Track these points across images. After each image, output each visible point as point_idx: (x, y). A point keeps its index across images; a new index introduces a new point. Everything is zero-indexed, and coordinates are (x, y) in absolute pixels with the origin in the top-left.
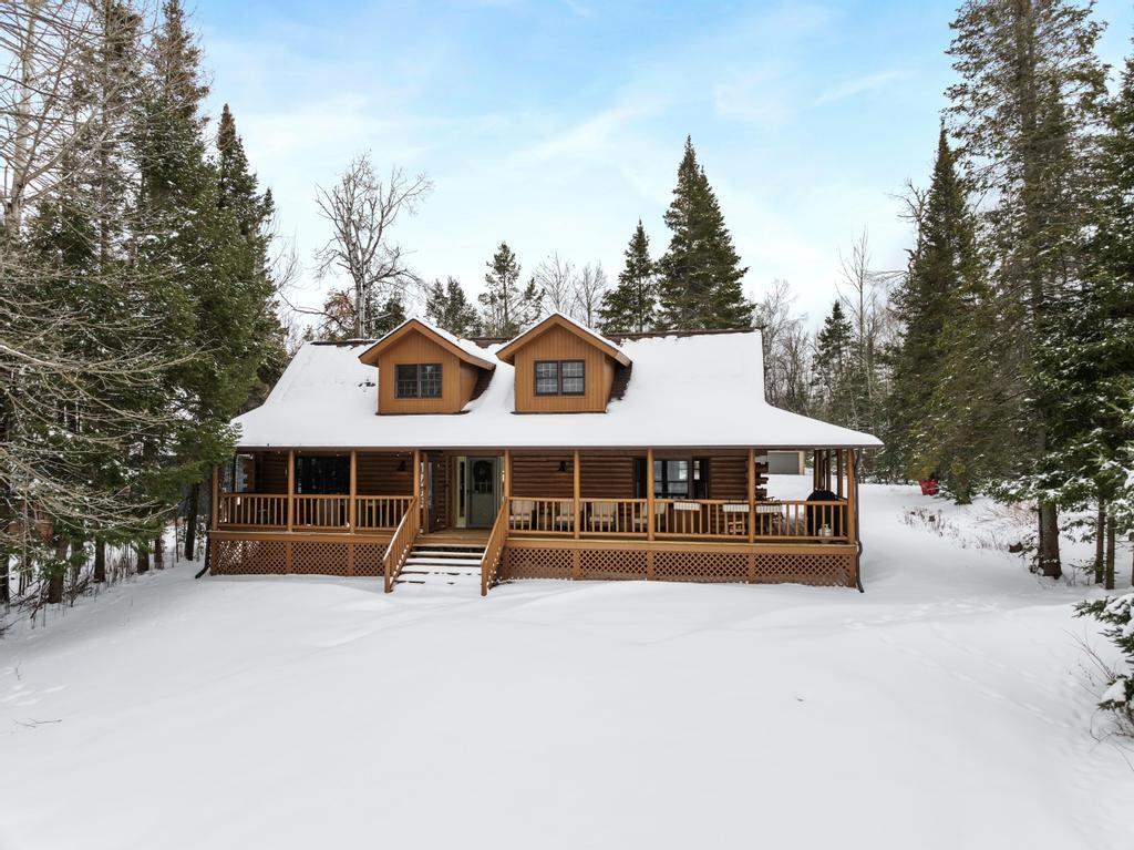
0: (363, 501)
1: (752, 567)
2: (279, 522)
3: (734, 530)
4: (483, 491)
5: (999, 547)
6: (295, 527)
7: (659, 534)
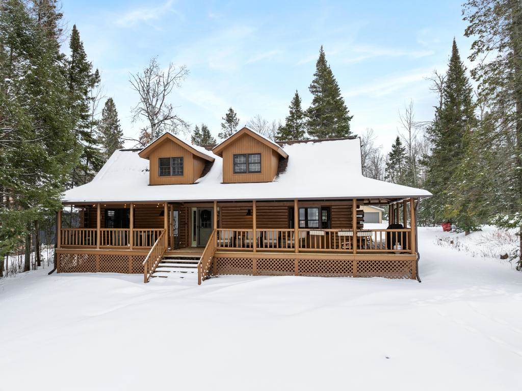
0: (137, 232)
1: (355, 267)
2: (92, 244)
3: (345, 247)
4: (206, 227)
5: (494, 256)
6: (101, 246)
7: (302, 249)
